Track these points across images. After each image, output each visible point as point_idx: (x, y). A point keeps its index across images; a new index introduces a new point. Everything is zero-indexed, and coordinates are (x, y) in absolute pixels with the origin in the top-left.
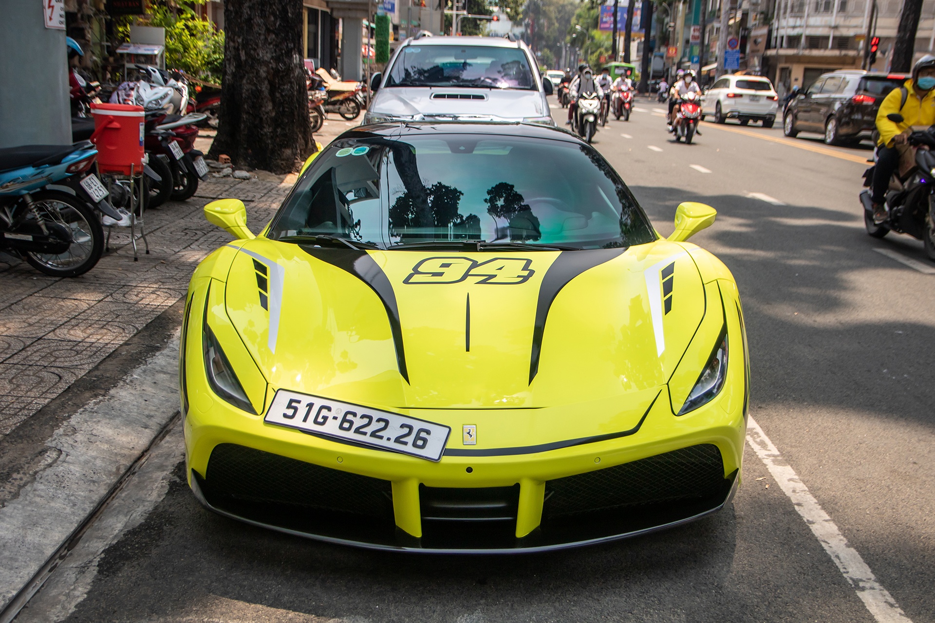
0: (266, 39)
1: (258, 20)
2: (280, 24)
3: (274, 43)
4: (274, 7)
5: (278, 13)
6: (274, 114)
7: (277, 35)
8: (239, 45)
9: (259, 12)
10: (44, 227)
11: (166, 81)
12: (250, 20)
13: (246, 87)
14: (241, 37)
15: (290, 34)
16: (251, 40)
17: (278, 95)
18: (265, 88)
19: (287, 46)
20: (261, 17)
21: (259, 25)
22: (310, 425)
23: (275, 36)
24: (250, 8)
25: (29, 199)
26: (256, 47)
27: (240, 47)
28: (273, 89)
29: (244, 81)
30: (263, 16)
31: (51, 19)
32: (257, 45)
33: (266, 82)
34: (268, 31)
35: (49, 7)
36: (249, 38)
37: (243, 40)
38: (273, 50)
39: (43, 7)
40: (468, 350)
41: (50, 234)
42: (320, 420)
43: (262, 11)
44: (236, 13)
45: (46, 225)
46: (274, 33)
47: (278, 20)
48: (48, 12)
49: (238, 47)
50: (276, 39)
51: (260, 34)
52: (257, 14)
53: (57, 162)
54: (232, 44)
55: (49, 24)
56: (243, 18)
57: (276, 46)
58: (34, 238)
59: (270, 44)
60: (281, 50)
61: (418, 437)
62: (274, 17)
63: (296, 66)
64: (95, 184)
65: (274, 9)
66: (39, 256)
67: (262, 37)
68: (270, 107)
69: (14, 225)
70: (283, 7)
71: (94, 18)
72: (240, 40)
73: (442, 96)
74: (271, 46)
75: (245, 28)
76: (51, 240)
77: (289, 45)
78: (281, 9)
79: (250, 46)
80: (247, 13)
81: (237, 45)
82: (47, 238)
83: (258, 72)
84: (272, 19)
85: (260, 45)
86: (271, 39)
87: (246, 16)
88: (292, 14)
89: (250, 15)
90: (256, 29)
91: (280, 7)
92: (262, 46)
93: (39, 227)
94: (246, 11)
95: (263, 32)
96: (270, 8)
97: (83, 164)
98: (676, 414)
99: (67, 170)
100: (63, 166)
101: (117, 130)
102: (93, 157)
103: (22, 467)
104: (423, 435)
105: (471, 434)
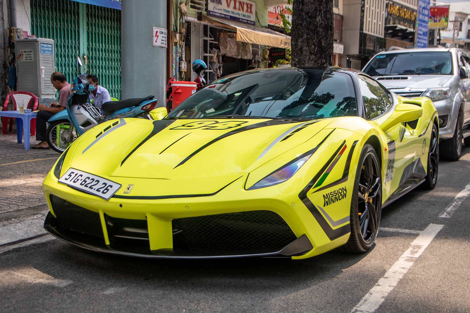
0: (309, 58)
1: (305, 48)
2: (318, 49)
3: (314, 60)
4: (314, 40)
5: (316, 44)
7: (315, 55)
8: (296, 63)
9: (306, 44)
12: (301, 48)
14: (297, 58)
15: (323, 55)
16: (302, 59)
19: (321, 61)
20: (307, 46)
21: (306, 51)
22: (72, 183)
23: (315, 56)
24: (302, 42)
26: (304, 63)
27: (297, 63)
30: (308, 46)
31: (156, 42)
32: (305, 61)
34: (311, 53)
35: (156, 36)
36: (301, 58)
37: (298, 60)
38: (313, 64)
39: (153, 36)
40: (160, 153)
43: (308, 43)
44: (295, 46)
46: (314, 54)
47: (317, 48)
48: (155, 38)
49: (296, 64)
50: (315, 58)
51: (306, 56)
52: (305, 45)
53: (137, 105)
54: (293, 62)
55: (155, 44)
56: (298, 48)
57: (315, 61)
59: (312, 60)
60: (318, 63)
61: (106, 189)
62: (314, 46)
65: (314, 42)
67: (308, 57)
70: (319, 40)
71: (262, 62)
72: (297, 60)
74: (312, 62)
75: (299, 53)
77: (322, 61)
78: (318, 41)
79: (301, 63)
80: (300, 45)
81: (295, 62)
84: (313, 47)
85: (306, 62)
86: (312, 58)
87: (299, 47)
88: (325, 43)
89: (301, 46)
90: (305, 53)
91: (317, 40)
92: (308, 62)
94: (300, 44)
95: (308, 54)
96: (312, 41)
97: (149, 106)
98: (246, 189)
99: (142, 109)
100: (140, 107)
101: (180, 93)
102: (156, 102)
103: (19, 217)
104: (109, 188)
105: (129, 188)
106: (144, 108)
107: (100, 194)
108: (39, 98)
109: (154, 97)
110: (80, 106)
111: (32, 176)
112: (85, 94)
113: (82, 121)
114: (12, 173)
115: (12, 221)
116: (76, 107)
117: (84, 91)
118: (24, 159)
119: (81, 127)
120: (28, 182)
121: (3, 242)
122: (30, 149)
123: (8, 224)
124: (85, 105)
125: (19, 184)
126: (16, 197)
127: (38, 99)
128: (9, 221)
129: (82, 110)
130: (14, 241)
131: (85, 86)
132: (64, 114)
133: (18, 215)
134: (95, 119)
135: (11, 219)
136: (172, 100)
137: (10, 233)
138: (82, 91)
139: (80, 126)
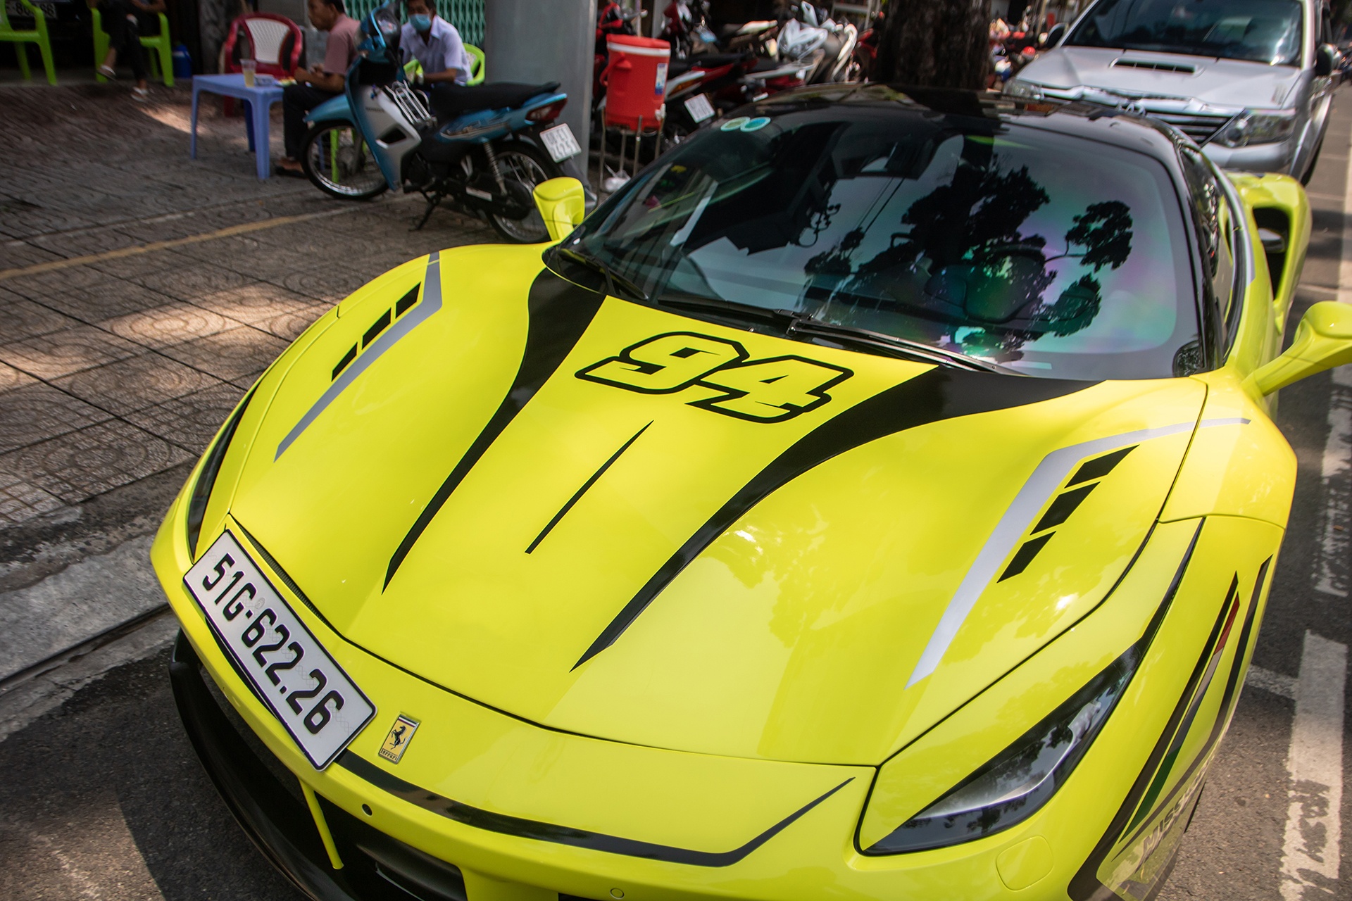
6: (934, 73)
10: (502, 186)
11: (820, 22)
13: (906, 34)
17: (943, 48)
18: (928, 38)
22: (216, 613)
25: (489, 149)
28: (938, 39)
29: (905, 27)
33: (931, 30)
40: (529, 551)
41: (509, 195)
42: (232, 610)
45: (505, 183)
53: (517, 106)
58: (493, 197)
61: (320, 708)
63: (975, 11)
64: (563, 136)
66: (504, 220)
68: (931, 63)
69: (473, 177)
73: (1129, 64)
76: (509, 202)
82: (505, 199)
83: (923, 16)
93: (498, 185)
97: (547, 111)
98: (863, 848)
99: (528, 117)
100: (524, 112)
101: (627, 71)
102: (562, 103)
103: (159, 510)
104: (331, 705)
105: (401, 737)
106: (533, 115)
107: (296, 722)
108: (306, 31)
109: (559, 86)
110: (377, 90)
111: (246, 294)
112: (386, 61)
113: (383, 128)
114: (200, 280)
115: (134, 525)
116: (369, 92)
117: (386, 55)
118: (248, 216)
119: (380, 143)
120: (231, 324)
121: (89, 628)
122: (271, 176)
123: (121, 539)
124: (390, 88)
125: (203, 334)
126: (176, 399)
127: (303, 33)
128: (127, 526)
129: (383, 100)
130: (123, 620)
131: (389, 41)
132: (340, 105)
133: (157, 498)
134: (415, 126)
135: (134, 516)
136: (606, 83)
137: (119, 581)
138: (382, 54)
139: (377, 139)
